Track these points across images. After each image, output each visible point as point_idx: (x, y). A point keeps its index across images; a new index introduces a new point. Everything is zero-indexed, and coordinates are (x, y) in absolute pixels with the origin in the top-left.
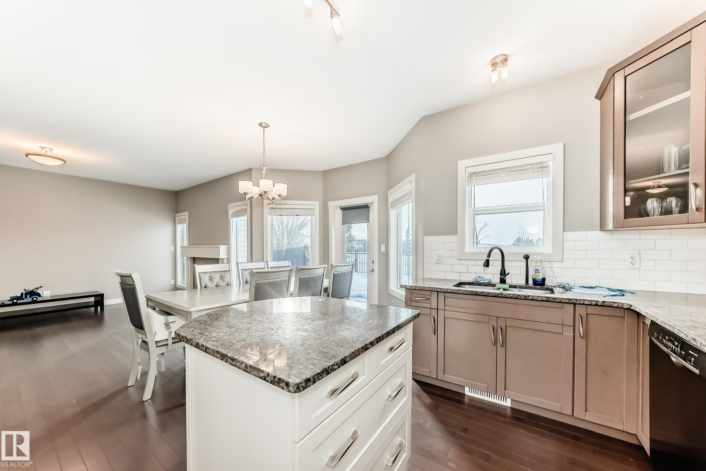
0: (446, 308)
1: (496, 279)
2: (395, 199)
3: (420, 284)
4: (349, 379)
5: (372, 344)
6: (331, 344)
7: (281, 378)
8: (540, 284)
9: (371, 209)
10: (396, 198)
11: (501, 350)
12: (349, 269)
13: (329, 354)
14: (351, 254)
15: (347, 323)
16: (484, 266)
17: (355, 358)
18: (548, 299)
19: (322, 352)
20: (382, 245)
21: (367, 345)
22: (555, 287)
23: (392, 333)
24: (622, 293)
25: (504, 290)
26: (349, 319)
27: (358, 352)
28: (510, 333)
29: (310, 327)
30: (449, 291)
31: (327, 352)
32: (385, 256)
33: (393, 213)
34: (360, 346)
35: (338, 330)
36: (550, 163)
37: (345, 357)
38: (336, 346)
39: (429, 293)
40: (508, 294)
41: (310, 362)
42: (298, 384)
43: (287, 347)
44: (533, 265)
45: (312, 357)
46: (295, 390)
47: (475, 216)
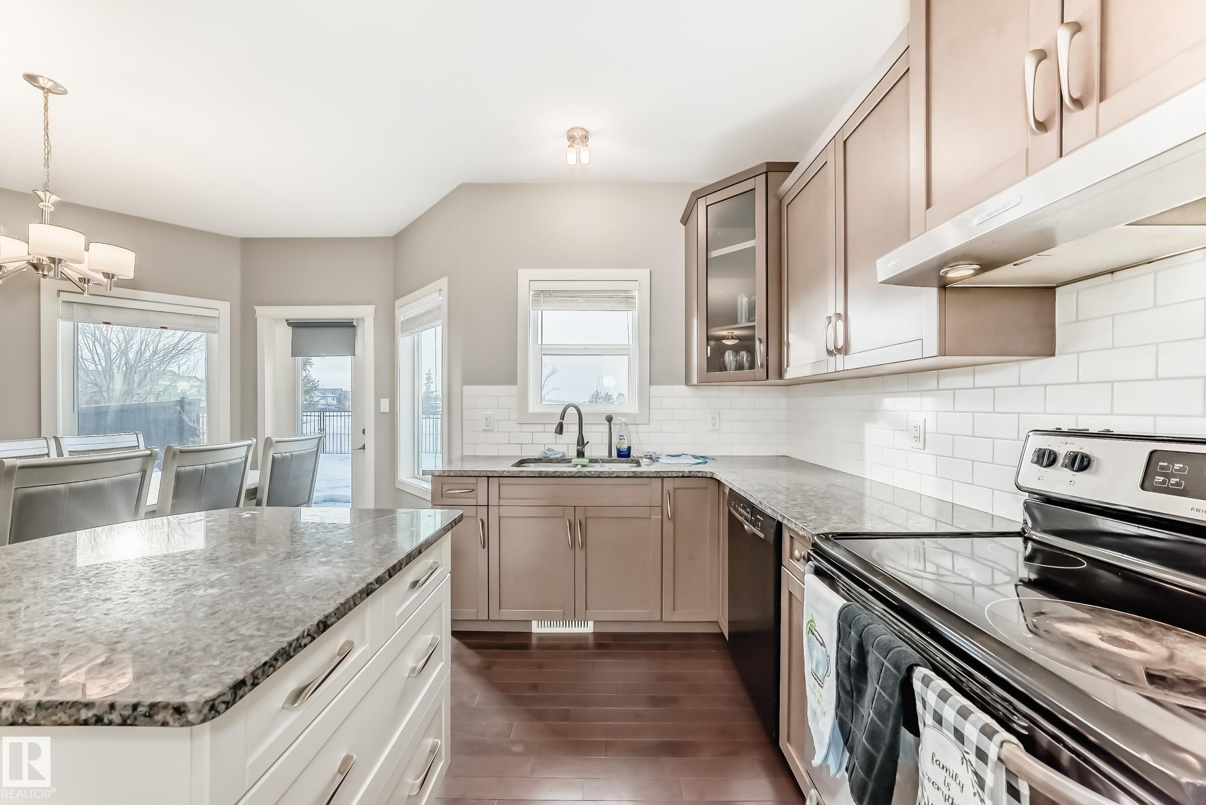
0: (502, 502)
1: (572, 453)
2: (408, 317)
3: (457, 467)
4: (333, 659)
5: (380, 581)
6: (289, 598)
7: (159, 703)
8: (624, 455)
9: (359, 332)
10: (411, 316)
11: (580, 553)
12: (311, 446)
13: (287, 618)
14: (309, 417)
15: (322, 552)
16: (556, 432)
17: (346, 614)
18: (635, 474)
19: (268, 618)
20: (381, 399)
21: (371, 584)
22: (641, 457)
23: (417, 554)
24: (704, 459)
25: (583, 466)
26: (325, 543)
27: (354, 601)
28: (592, 527)
29: (227, 575)
30: (505, 474)
31: (280, 616)
32: (389, 421)
33: (404, 343)
34: (357, 590)
35: (302, 568)
36: (636, 294)
37: (327, 617)
38: (302, 599)
39: (473, 480)
40: (588, 472)
41: (240, 645)
42: (214, 700)
43: (166, 630)
44: (617, 430)
45: (243, 635)
46: (205, 716)
47: (543, 356)
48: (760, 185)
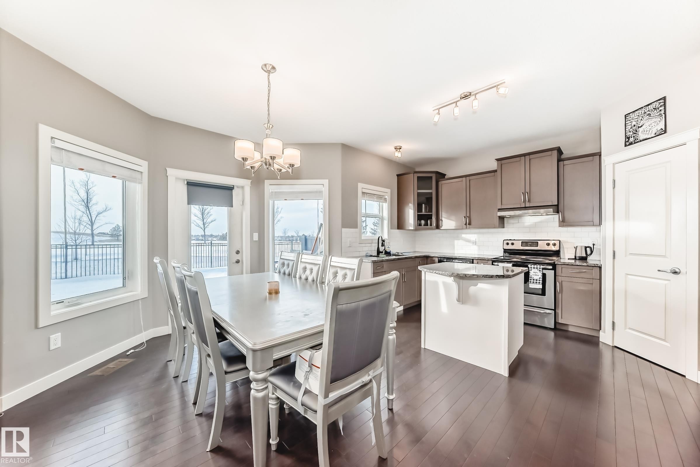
20: (254, 234)
32: (258, 246)
48: (434, 176)
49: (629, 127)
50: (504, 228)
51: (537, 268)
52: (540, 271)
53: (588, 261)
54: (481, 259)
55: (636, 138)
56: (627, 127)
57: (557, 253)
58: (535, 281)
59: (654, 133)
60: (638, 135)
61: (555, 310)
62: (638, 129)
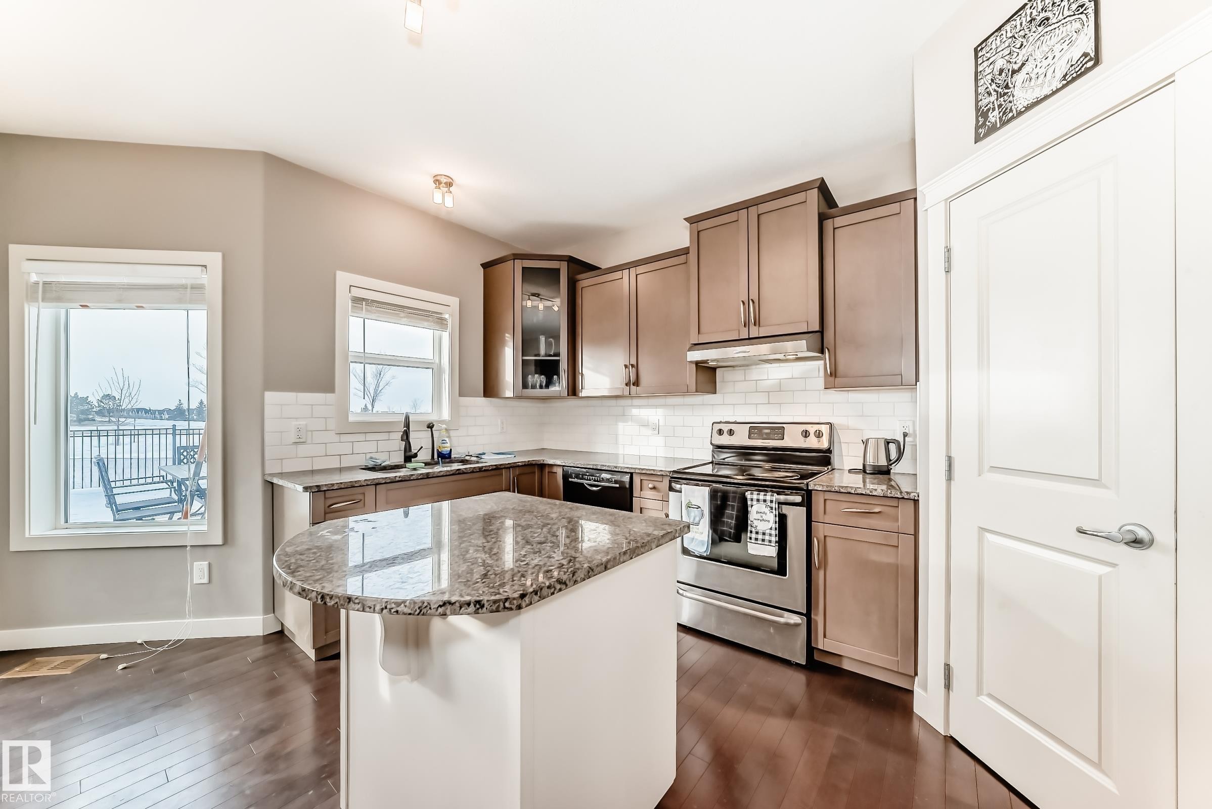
8: (445, 457)
36: (448, 317)
39: (362, 490)
48: (563, 267)
49: (985, 81)
50: (715, 393)
51: (765, 501)
52: (772, 508)
53: (892, 476)
54: (648, 472)
55: (1006, 109)
56: (981, 83)
57: (824, 458)
58: (760, 537)
59: (1059, 75)
60: (1011, 97)
61: (808, 615)
62: (1012, 77)
